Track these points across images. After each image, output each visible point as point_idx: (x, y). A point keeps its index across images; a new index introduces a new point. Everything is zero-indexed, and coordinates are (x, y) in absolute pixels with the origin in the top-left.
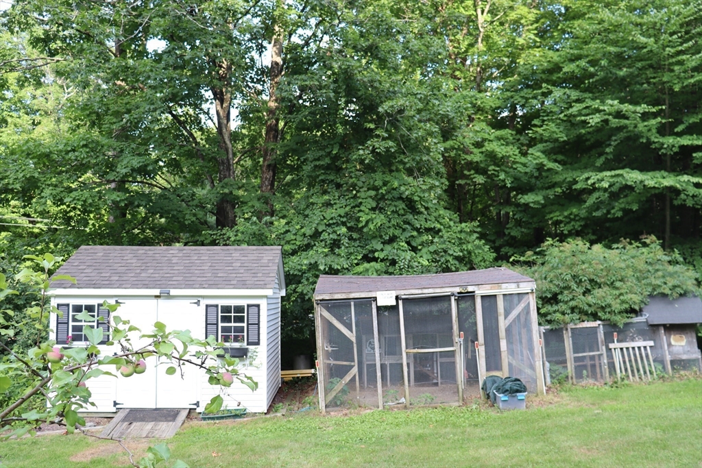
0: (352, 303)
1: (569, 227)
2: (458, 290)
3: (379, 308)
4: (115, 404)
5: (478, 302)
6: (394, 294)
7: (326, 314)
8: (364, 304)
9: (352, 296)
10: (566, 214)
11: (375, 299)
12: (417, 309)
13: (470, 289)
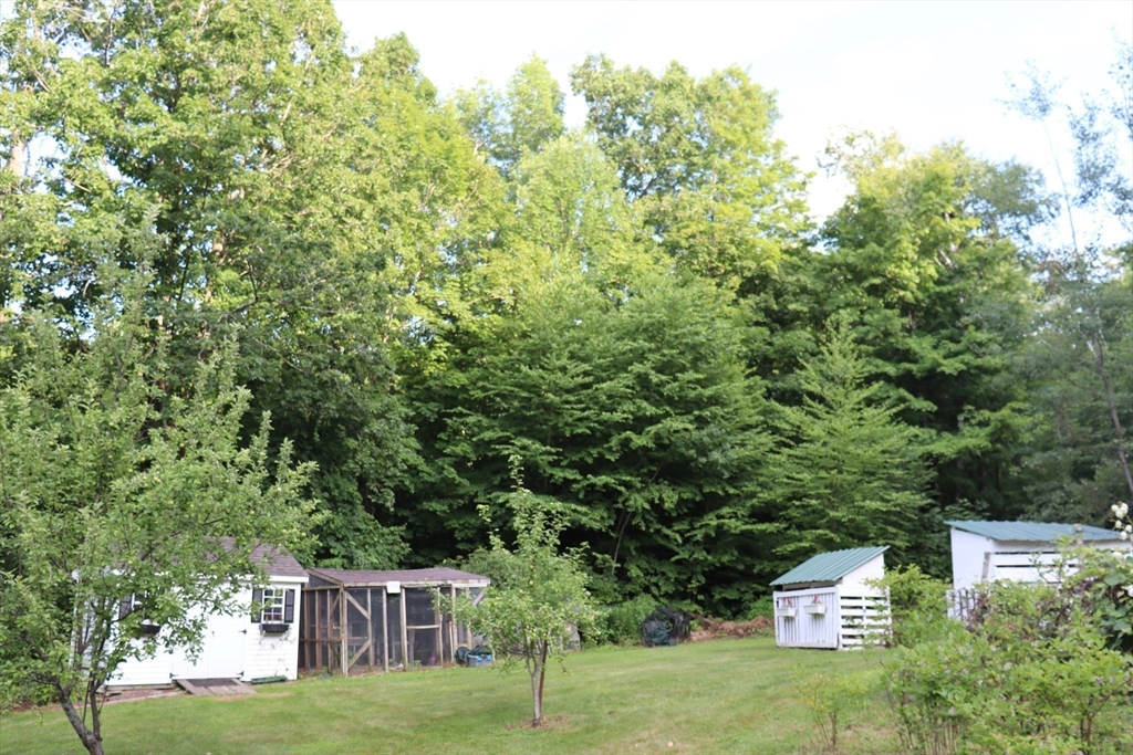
0: (369, 590)
1: (463, 534)
2: (440, 583)
3: (389, 595)
4: (171, 675)
5: (454, 592)
6: (398, 584)
7: (351, 599)
8: (377, 591)
9: (370, 584)
10: (461, 522)
11: (385, 588)
12: (414, 596)
13: (449, 582)
